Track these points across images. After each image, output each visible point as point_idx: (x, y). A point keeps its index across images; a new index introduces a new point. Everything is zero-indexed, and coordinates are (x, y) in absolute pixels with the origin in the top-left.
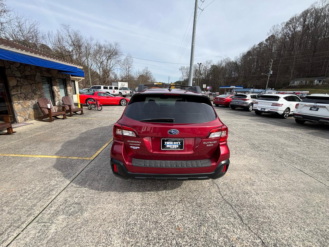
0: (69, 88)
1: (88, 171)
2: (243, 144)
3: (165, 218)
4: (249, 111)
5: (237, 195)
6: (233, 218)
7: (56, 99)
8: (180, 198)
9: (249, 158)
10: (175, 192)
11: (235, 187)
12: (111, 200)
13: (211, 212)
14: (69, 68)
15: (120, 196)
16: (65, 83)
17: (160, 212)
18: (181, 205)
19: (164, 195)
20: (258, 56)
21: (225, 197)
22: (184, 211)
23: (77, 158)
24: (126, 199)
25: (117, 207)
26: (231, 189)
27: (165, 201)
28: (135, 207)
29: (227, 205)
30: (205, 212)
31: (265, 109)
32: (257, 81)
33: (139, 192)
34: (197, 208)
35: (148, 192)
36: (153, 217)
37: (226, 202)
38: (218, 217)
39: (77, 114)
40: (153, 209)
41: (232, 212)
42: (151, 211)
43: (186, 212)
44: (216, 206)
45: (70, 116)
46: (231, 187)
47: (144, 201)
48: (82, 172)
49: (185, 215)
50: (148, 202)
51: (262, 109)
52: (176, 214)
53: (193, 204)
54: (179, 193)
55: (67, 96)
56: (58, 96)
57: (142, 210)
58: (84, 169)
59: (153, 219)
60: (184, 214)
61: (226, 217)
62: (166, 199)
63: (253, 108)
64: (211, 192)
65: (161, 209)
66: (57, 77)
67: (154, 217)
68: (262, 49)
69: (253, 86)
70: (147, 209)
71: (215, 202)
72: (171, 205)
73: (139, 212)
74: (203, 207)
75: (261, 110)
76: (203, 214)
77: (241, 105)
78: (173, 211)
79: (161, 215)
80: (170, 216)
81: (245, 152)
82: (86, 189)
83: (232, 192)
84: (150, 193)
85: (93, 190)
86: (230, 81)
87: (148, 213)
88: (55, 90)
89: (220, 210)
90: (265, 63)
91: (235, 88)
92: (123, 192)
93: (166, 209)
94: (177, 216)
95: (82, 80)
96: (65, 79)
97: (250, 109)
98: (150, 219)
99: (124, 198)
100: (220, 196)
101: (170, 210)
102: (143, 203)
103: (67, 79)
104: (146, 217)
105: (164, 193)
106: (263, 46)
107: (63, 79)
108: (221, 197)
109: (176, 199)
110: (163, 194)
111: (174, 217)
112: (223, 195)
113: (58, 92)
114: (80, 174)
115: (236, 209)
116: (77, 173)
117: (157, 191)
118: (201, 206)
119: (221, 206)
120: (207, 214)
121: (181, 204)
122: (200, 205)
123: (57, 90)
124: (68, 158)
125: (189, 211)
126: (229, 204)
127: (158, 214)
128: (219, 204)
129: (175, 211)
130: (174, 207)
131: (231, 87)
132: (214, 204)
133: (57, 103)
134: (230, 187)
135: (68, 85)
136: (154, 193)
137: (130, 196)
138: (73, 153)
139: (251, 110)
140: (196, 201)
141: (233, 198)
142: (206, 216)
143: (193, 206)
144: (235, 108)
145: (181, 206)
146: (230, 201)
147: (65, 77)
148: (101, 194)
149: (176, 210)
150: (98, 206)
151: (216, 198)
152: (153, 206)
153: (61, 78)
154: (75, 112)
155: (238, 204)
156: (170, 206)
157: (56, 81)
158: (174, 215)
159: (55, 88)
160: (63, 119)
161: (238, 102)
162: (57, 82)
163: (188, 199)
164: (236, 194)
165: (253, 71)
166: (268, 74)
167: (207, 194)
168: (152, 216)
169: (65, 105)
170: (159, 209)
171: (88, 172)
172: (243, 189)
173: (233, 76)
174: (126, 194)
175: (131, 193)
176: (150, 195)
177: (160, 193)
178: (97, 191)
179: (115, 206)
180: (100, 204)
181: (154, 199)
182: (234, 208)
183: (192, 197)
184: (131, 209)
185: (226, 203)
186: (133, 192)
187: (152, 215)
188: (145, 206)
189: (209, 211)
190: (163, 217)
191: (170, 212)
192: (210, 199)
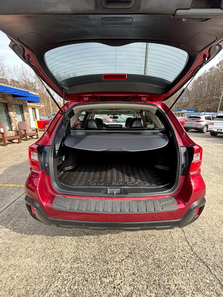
0: (25, 114)
1: (19, 203)
2: (205, 168)
3: (105, 291)
4: (203, 132)
5: (212, 244)
6: (215, 294)
7: (13, 124)
8: (130, 249)
9: (216, 185)
10: (122, 237)
11: (206, 230)
12: (32, 251)
13: (178, 280)
14: (20, 93)
15: (48, 244)
16: (21, 109)
17: (98, 278)
18: (131, 262)
19: (107, 243)
20: (209, 80)
21: (195, 249)
22: (135, 275)
23: (14, 185)
24: (54, 248)
25: (38, 265)
26: (202, 233)
27: (108, 253)
28: (63, 264)
29: (201, 264)
30: (168, 279)
31: (222, 130)
32: (208, 104)
33: (74, 236)
34: (154, 269)
35: (87, 237)
36: (85, 288)
37: (197, 258)
38: (190, 292)
39: (33, 138)
40: (89, 270)
41: (211, 280)
42: (85, 274)
43: (137, 277)
44: (184, 266)
45: (26, 140)
46: (201, 229)
47: (78, 253)
48: (12, 205)
49: (136, 285)
50: (84, 255)
51: (219, 130)
52: (122, 282)
53: (148, 261)
54: (129, 239)
55: (24, 121)
56: (15, 122)
57: (72, 272)
58: (16, 200)
59: (86, 293)
60: (134, 284)
61: (203, 290)
62: (109, 250)
63: (208, 129)
64: (173, 238)
65: (101, 271)
66: (13, 103)
67: (88, 287)
68: (213, 74)
69: (205, 110)
70: (79, 269)
71: (182, 258)
72: (116, 262)
73: (67, 275)
74: (163, 267)
75: (217, 130)
76: (165, 284)
77: (195, 126)
78: (118, 276)
79: (99, 283)
80: (113, 285)
81: (209, 178)
82: (7, 230)
83: (204, 240)
84: (88, 238)
85: (16, 233)
86: (181, 106)
87: (80, 279)
88: (12, 116)
89: (191, 275)
90: (217, 87)
91: (186, 112)
92: (53, 236)
93: (108, 270)
94: (123, 287)
95: (42, 107)
96: (22, 106)
97: (204, 130)
98: (80, 291)
99: (52, 247)
100: (187, 247)
101: (113, 273)
102: (75, 257)
103: (23, 105)
104: (76, 287)
105: (108, 239)
106: (214, 71)
107: (20, 105)
108: (189, 247)
109: (124, 251)
110: (106, 241)
111: (119, 290)
112: (191, 244)
113: (15, 117)
114: (8, 208)
115: (216, 274)
116: (6, 205)
117: (99, 235)
118: (160, 265)
119: (192, 267)
120: (172, 283)
121: (130, 260)
122: (158, 263)
123: (13, 116)
124: (5, 185)
125: (142, 276)
126: (204, 262)
127: (95, 281)
128: (189, 263)
129: (121, 275)
130: (119, 266)
131: (182, 112)
132: (180, 262)
133: (14, 129)
134: (200, 231)
135: (25, 111)
136: (94, 238)
137: (61, 244)
138: (13, 179)
139: (206, 131)
140: (152, 254)
141: (207, 250)
142: (169, 288)
143: (149, 265)
144: (189, 130)
145: (131, 266)
146: (204, 257)
147: (21, 103)
148: (24, 239)
149: (122, 273)
150: (12, 262)
151: (182, 251)
152: (89, 263)
153: (17, 104)
154: (31, 136)
155: (217, 263)
156: (114, 264)
157: (12, 107)
158: (119, 284)
159: (12, 114)
160: (18, 143)
161: (192, 124)
162: (14, 108)
163: (141, 250)
164: (210, 242)
165: (204, 95)
166: (220, 97)
167: (167, 241)
168: (84, 285)
169: (21, 129)
170: (97, 269)
171: (19, 205)
172: (218, 233)
173: (184, 101)
174: (56, 239)
175: (63, 237)
176: (89, 241)
177: (102, 237)
178: (19, 234)
179: (35, 263)
180: (15, 258)
181: (92, 250)
182: (212, 271)
183: (147, 247)
184: (56, 269)
185: (198, 261)
186: (66, 236)
187: (85, 283)
188: (78, 263)
189: (174, 276)
190: (101, 287)
191: (113, 277)
192: (174, 251)
